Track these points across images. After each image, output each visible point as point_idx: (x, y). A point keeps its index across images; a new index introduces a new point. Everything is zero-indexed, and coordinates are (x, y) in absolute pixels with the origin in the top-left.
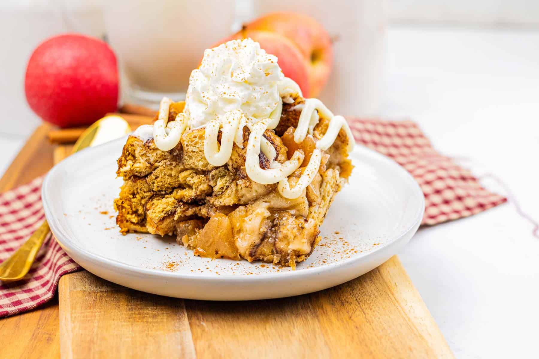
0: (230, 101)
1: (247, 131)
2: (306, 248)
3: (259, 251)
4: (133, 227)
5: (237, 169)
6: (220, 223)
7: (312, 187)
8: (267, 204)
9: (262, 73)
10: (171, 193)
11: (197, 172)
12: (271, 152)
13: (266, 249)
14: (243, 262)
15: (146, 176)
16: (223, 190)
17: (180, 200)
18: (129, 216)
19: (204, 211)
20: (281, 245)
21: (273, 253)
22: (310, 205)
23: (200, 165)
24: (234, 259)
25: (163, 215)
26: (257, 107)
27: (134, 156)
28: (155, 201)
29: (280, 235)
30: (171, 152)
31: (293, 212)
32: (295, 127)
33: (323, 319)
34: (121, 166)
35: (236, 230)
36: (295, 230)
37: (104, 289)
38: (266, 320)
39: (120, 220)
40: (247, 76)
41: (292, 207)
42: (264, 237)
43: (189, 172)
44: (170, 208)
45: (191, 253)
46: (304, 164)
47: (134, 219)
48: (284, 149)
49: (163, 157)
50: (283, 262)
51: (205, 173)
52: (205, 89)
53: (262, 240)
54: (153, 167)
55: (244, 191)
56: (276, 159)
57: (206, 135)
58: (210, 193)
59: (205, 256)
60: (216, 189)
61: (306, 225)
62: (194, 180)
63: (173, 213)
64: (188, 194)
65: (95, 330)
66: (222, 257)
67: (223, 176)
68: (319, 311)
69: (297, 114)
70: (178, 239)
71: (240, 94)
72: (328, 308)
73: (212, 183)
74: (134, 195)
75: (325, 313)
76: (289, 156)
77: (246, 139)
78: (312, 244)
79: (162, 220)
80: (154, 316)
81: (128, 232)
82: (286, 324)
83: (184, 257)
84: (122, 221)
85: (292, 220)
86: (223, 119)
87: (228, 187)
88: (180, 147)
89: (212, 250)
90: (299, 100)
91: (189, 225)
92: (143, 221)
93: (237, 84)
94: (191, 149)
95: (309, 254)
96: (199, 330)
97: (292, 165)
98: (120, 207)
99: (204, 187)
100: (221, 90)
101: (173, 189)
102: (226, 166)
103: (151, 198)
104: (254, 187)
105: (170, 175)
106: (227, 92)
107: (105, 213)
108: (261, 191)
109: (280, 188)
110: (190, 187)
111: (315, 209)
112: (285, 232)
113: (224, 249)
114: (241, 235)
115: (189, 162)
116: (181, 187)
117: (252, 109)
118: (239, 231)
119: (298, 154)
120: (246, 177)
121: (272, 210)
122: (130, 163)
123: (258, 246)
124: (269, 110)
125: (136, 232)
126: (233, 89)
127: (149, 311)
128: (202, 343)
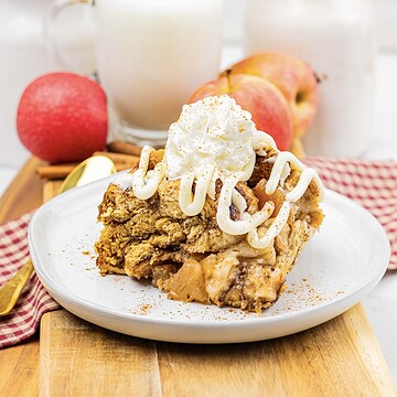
0: (206, 155)
1: (219, 183)
2: (272, 296)
3: (228, 297)
4: (112, 269)
5: (209, 219)
6: (192, 269)
7: (280, 237)
8: (237, 253)
9: (236, 129)
10: (148, 239)
11: (173, 220)
12: (242, 204)
13: (234, 295)
14: (213, 306)
15: (125, 222)
16: (196, 238)
17: (156, 246)
18: (108, 259)
19: (178, 257)
20: (248, 292)
21: (241, 300)
22: (278, 254)
23: (175, 214)
24: (205, 303)
25: (139, 259)
26: (231, 160)
27: (114, 203)
28: (132, 246)
29: (247, 283)
30: (148, 201)
31: (260, 261)
32: (267, 179)
33: (284, 364)
34: (101, 212)
35: (206, 276)
36: (262, 279)
37: (82, 328)
38: (230, 364)
39: (99, 262)
40: (221, 132)
41: (260, 257)
42: (233, 284)
43: (165, 220)
44: (146, 253)
45: (165, 295)
46: (273, 216)
47: (114, 262)
48: (255, 200)
49: (141, 205)
50: (250, 308)
51: (180, 221)
52: (182, 143)
53: (231, 287)
54: (131, 214)
55: (215, 240)
56: (246, 210)
57: (181, 187)
58: (184, 240)
59: (177, 299)
60: (189, 237)
61: (272, 274)
62: (170, 227)
63: (149, 258)
64: (164, 240)
65: (72, 368)
66: (193, 301)
67: (197, 225)
68: (281, 356)
69: (270, 166)
70: (154, 282)
71: (215, 149)
72: (290, 353)
73: (186, 231)
74: (113, 239)
75: (286, 358)
76: (260, 207)
77: (218, 191)
78: (278, 293)
79: (139, 264)
80: (127, 356)
81: (107, 273)
82: (248, 368)
83: (158, 300)
84: (102, 263)
85: (259, 268)
86: (198, 171)
87: (200, 235)
88: (157, 197)
89: (184, 294)
90: (272, 153)
91: (164, 270)
92: (121, 264)
93: (213, 139)
94: (166, 198)
95: (275, 301)
96: (167, 371)
97: (262, 216)
98: (100, 250)
99: (178, 234)
100: (197, 144)
101: (150, 234)
102: (199, 215)
103: (129, 243)
104: (225, 237)
105: (147, 222)
106: (203, 146)
107: (87, 253)
108: (231, 240)
109: (249, 238)
110: (166, 234)
111: (282, 258)
112: (252, 280)
113: (196, 294)
114: (212, 281)
115: (165, 211)
116: (158, 233)
117: (226, 162)
118: (210, 278)
119: (269, 206)
120: (216, 227)
121: (241, 258)
122: (110, 209)
123: (227, 292)
124: (242, 164)
125: (114, 273)
126: (209, 143)
127: (122, 351)
128: (169, 383)
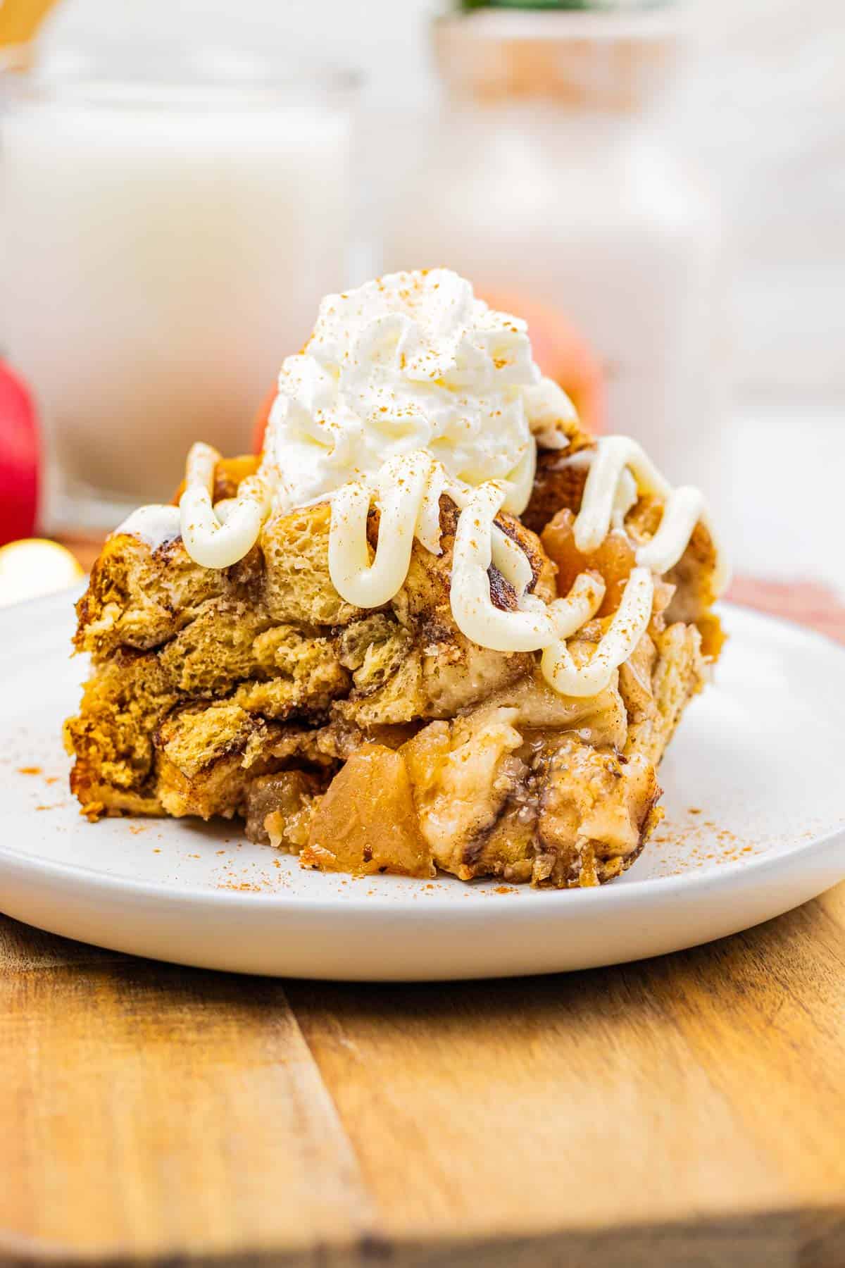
0: (397, 432)
1: (449, 511)
2: (626, 836)
3: (491, 847)
4: (118, 798)
5: (423, 617)
6: (376, 768)
7: (631, 668)
8: (512, 713)
9: (488, 360)
10: (229, 695)
11: (306, 630)
12: (520, 569)
13: (510, 842)
14: (444, 883)
15: (158, 647)
16: (381, 680)
17: (257, 714)
18: (106, 768)
19: (326, 743)
20: (556, 828)
21: (530, 853)
22: (631, 721)
23: (315, 610)
24: (416, 873)
25: (209, 753)
26: (473, 453)
27: (124, 594)
28: (185, 718)
29: (552, 800)
30: (232, 572)
31: (585, 733)
32: (576, 511)
33: (693, 1026)
34: (85, 619)
35: (422, 789)
36: (597, 782)
37: (46, 963)
38: (529, 1031)
39: (80, 782)
40: (446, 363)
41: (583, 722)
42: (506, 805)
43: (283, 631)
44: (229, 733)
45: (291, 863)
46: (605, 609)
47: (124, 775)
48: (549, 568)
49: (208, 591)
50: (563, 876)
51: (328, 631)
52: (325, 401)
53: (500, 815)
54: (177, 620)
55: (444, 679)
56: (530, 589)
57: (336, 518)
58: (344, 688)
59: (332, 868)
60: (361, 677)
61: (625, 769)
62: (301, 652)
63: (238, 750)
64: (281, 694)
65: (33, 1065)
66: (383, 870)
67: (381, 641)
68: (677, 1009)
69: (577, 478)
70: (252, 825)
71: (428, 412)
72: (701, 999)
73: (349, 662)
74: (123, 704)
75: (694, 1011)
76: (563, 587)
77: (448, 530)
78: (643, 826)
79: (207, 768)
80: (200, 1027)
81: (104, 814)
82: (589, 1042)
83: (273, 873)
84: (86, 784)
85: (585, 753)
86: (379, 477)
87: (396, 669)
88: (257, 560)
89: (356, 848)
90: (580, 441)
91: (286, 785)
92: (147, 782)
93: (419, 387)
94: (288, 562)
95: (632, 856)
96: (337, 1061)
97: (575, 609)
98: (81, 741)
99: (326, 672)
100: (374, 400)
101: (237, 682)
102: (388, 611)
103: (174, 711)
104: (476, 662)
105: (229, 644)
106: (389, 405)
107: (33, 771)
108: (494, 674)
109: (547, 666)
110: (287, 676)
111: (643, 731)
112: (565, 788)
113: (390, 846)
114: (439, 802)
115: (284, 602)
116: (259, 675)
117: (459, 457)
118: (432, 794)
119: (588, 584)
120: (452, 636)
121: (527, 730)
122: (112, 611)
123: (485, 833)
124: (505, 463)
125: (126, 813)
126: (407, 399)
127: (185, 1016)
128: (353, 1094)
